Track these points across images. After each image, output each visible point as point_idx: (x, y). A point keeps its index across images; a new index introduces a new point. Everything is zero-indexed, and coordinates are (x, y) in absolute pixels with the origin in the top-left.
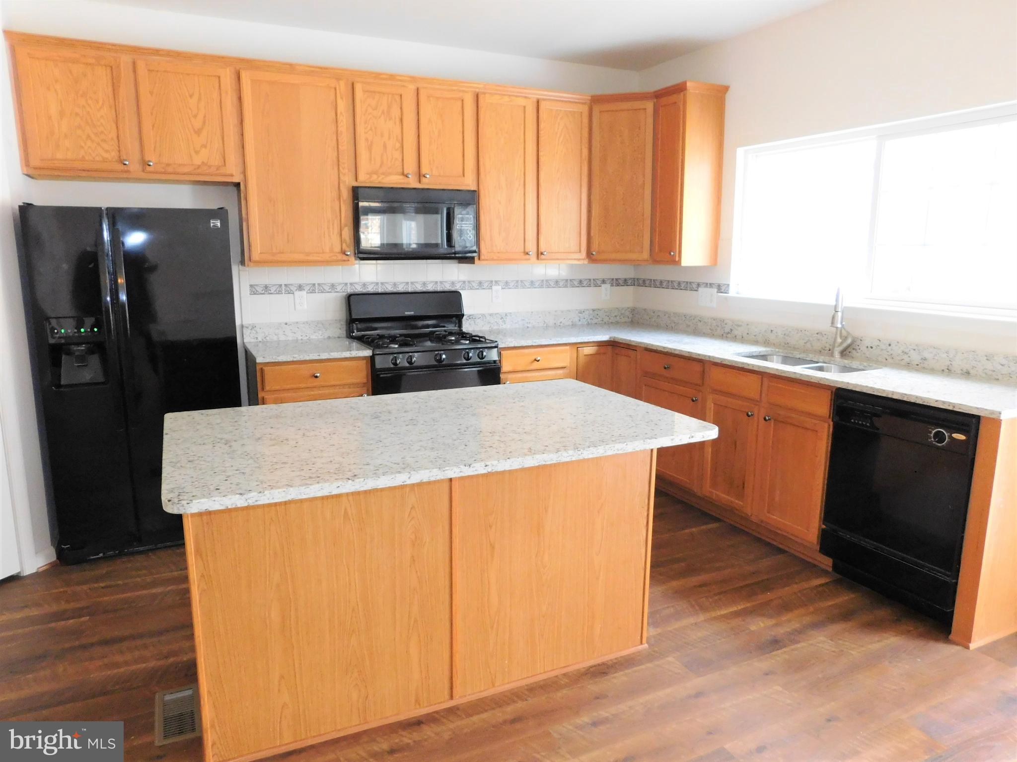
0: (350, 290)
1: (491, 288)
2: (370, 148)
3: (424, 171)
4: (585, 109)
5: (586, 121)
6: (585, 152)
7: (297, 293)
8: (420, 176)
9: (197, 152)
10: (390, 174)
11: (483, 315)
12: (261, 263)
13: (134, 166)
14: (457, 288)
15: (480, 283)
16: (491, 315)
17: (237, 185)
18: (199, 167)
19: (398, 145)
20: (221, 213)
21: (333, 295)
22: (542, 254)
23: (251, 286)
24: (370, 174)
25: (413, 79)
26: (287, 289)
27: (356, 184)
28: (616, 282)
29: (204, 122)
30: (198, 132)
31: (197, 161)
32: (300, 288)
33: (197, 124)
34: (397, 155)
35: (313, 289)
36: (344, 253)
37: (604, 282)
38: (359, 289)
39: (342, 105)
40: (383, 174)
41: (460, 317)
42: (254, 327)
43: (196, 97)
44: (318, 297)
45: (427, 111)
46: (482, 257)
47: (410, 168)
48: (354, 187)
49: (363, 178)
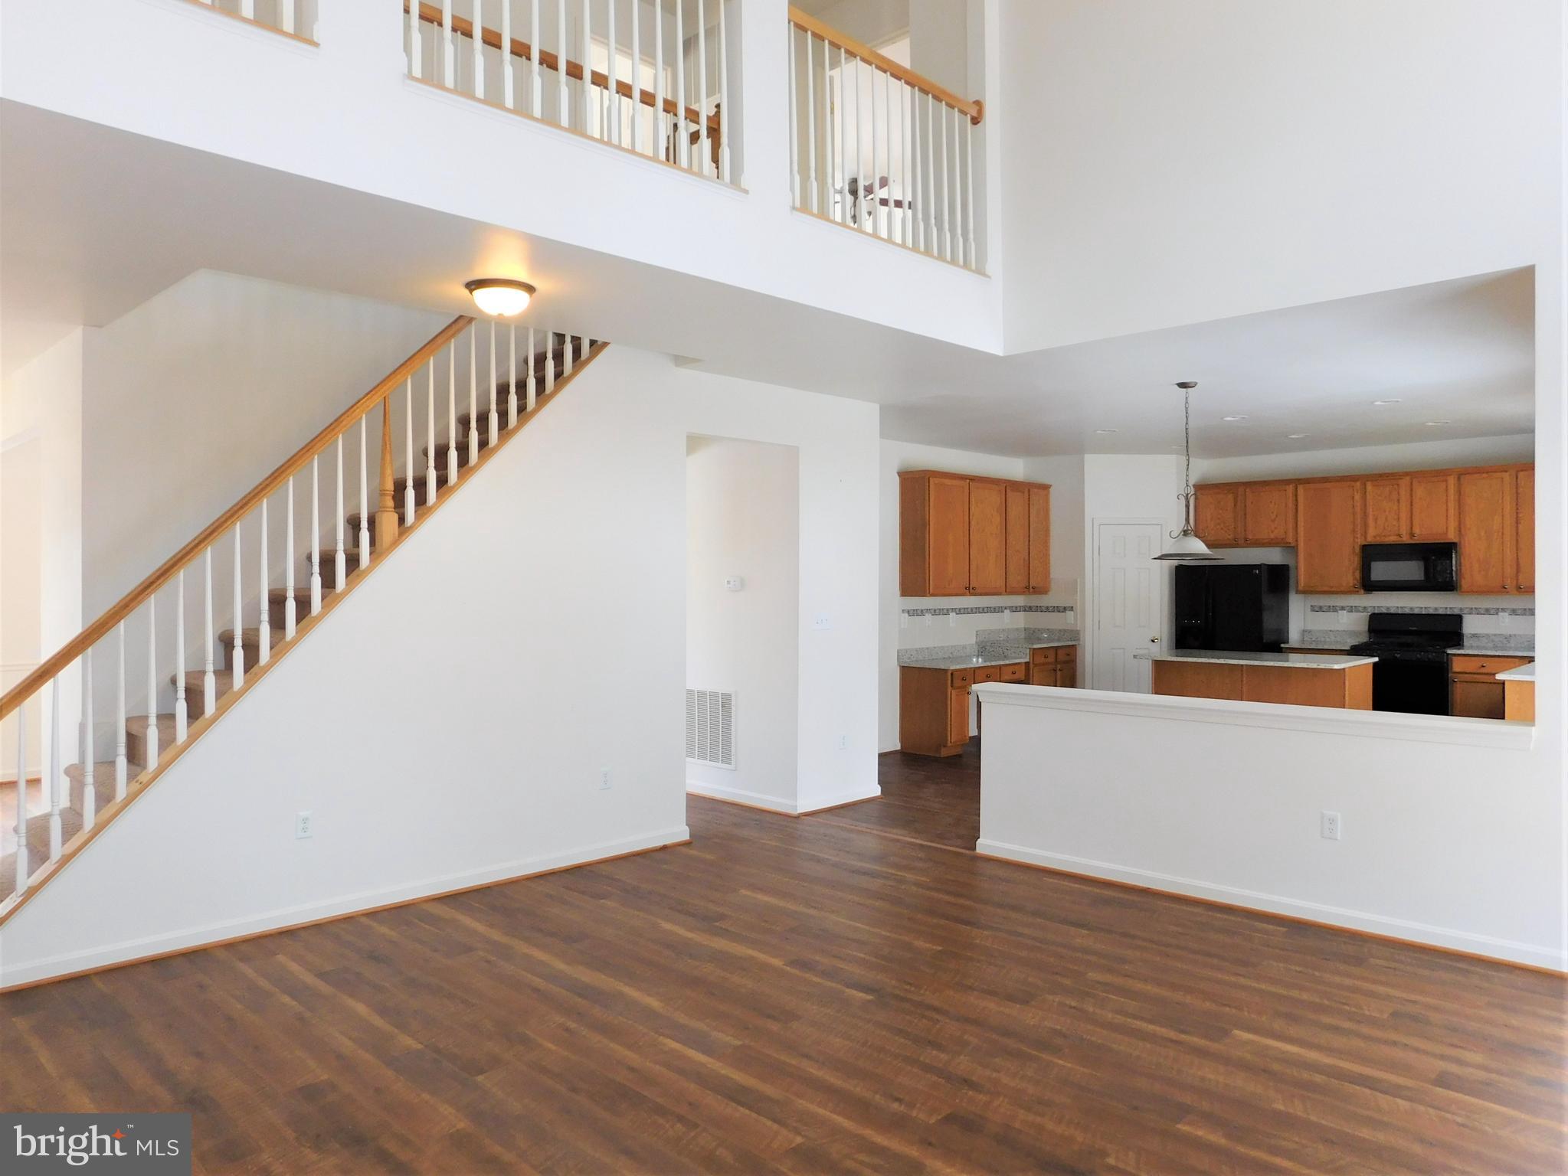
0: (1373, 611)
1: (1497, 614)
2: (1376, 520)
3: (1414, 532)
7: (1341, 611)
8: (1412, 535)
9: (1272, 532)
10: (1389, 536)
11: (1485, 635)
12: (1306, 592)
13: (1241, 542)
14: (1458, 612)
16: (1494, 635)
17: (1293, 546)
18: (1272, 539)
19: (1396, 517)
21: (1365, 613)
23: (1312, 606)
24: (1375, 537)
25: (1407, 474)
26: (1334, 609)
27: (1364, 543)
29: (1277, 516)
30: (1273, 521)
31: (1272, 536)
32: (1343, 608)
33: (1273, 517)
34: (1396, 522)
35: (1351, 609)
36: (1357, 586)
39: (1357, 497)
40: (1384, 536)
41: (1460, 634)
42: (1310, 631)
43: (1273, 503)
44: (1354, 615)
45: (1420, 491)
47: (1404, 531)
48: (1364, 546)
49: (1370, 540)
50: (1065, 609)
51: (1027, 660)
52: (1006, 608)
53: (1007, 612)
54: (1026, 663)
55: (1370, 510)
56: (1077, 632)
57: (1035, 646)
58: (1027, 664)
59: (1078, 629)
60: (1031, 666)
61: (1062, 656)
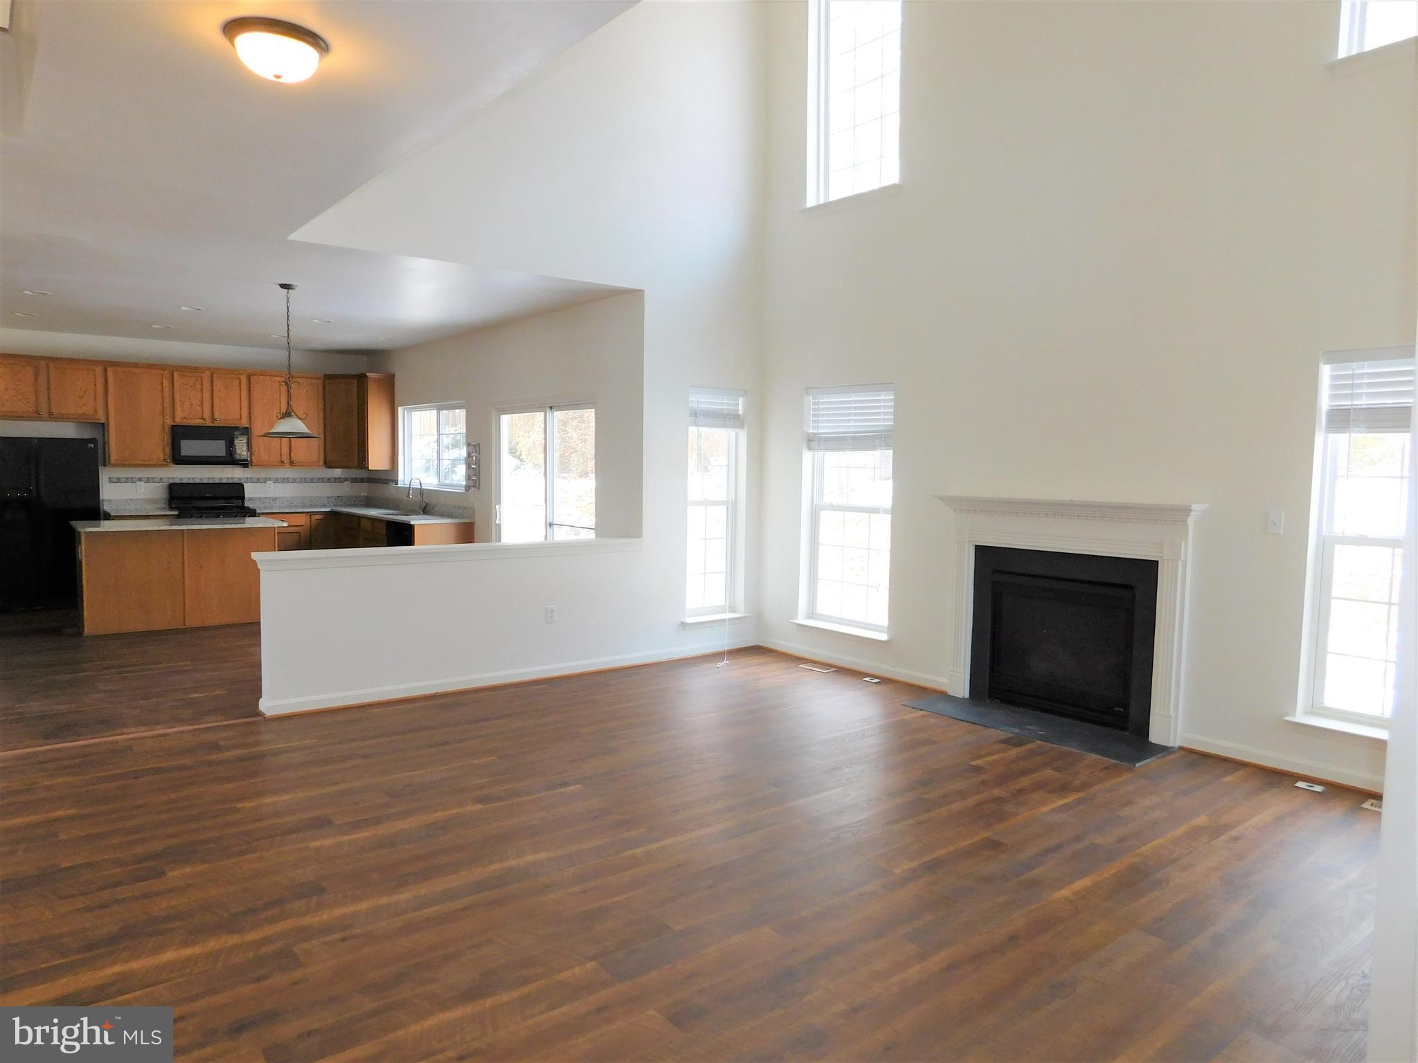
0: (171, 482)
1: (265, 482)
2: (182, 405)
3: (216, 417)
4: (320, 382)
5: (321, 387)
6: (321, 406)
7: (138, 483)
8: (213, 419)
9: (81, 408)
10: (195, 419)
11: (260, 498)
12: (115, 465)
13: (44, 416)
14: (242, 481)
15: (258, 479)
16: (265, 498)
17: (103, 424)
18: (81, 415)
19: (199, 403)
20: (94, 441)
21: (161, 484)
22: (293, 463)
23: (110, 478)
24: (182, 419)
25: (208, 369)
26: (132, 480)
27: (173, 424)
28: (354, 480)
29: (85, 393)
30: (81, 398)
31: (81, 412)
32: (140, 480)
33: (81, 393)
34: (199, 408)
35: (148, 480)
36: (165, 460)
37: (346, 479)
38: (177, 481)
39: (166, 383)
40: (190, 419)
41: (243, 498)
42: (110, 501)
43: (81, 381)
44: (151, 485)
45: (218, 384)
46: (253, 464)
47: (207, 415)
48: (173, 426)
49: (178, 421)
55: (177, 396)
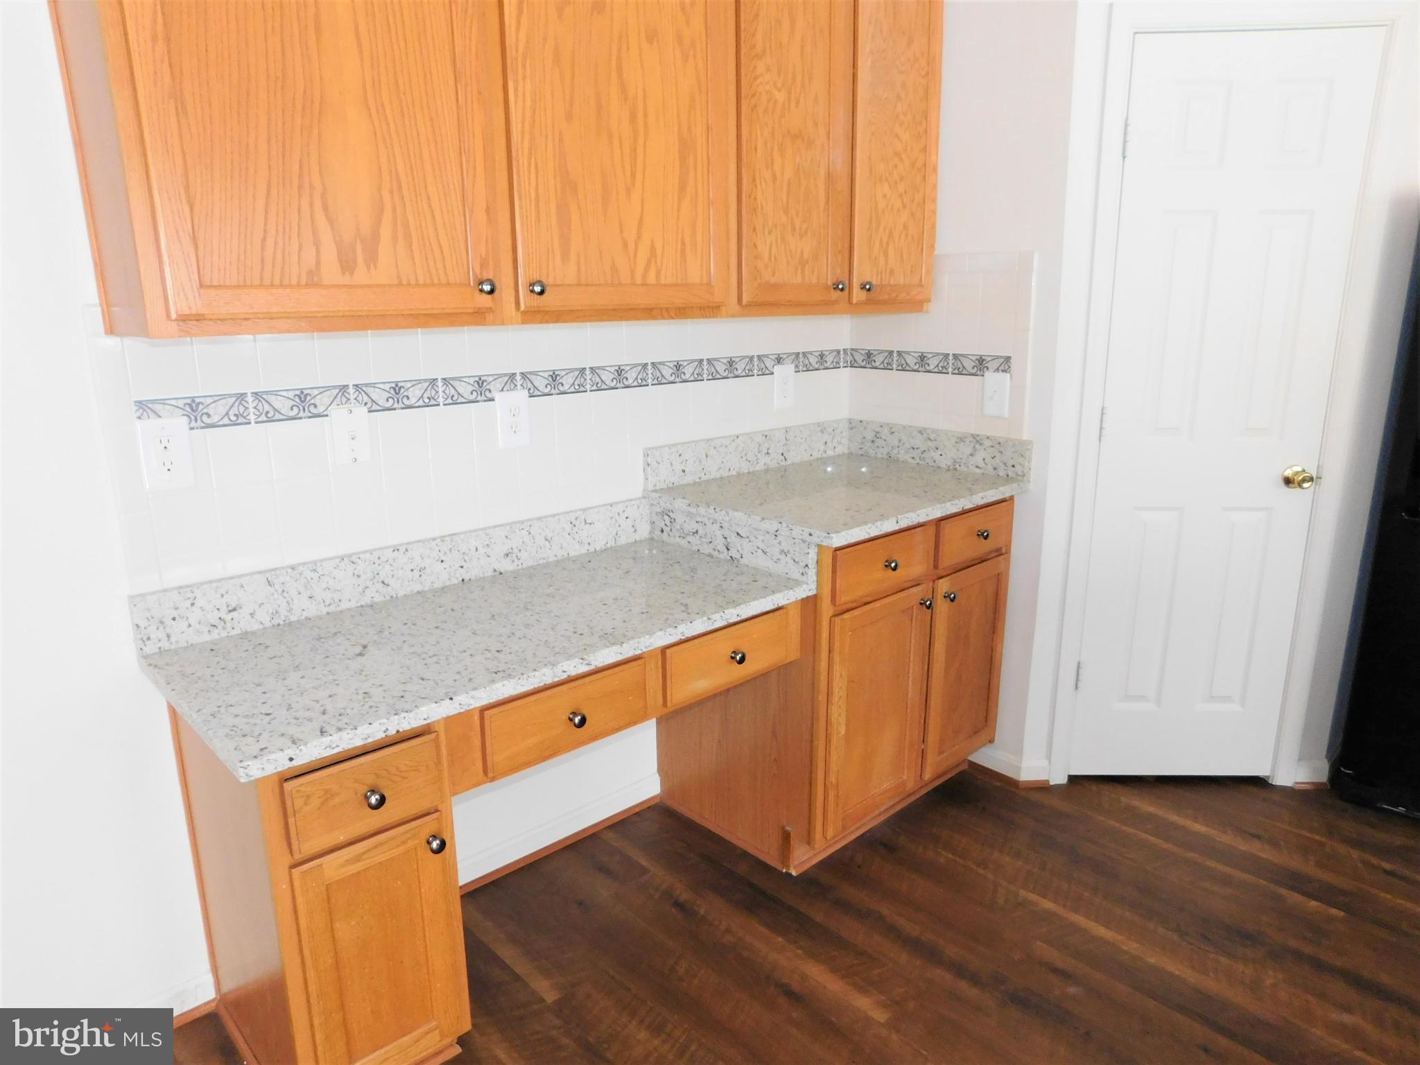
50: (981, 364)
51: (807, 589)
52: (779, 360)
53: (784, 371)
54: (806, 601)
56: (1022, 449)
57: (838, 540)
58: (810, 605)
59: (1025, 437)
60: (826, 609)
61: (958, 546)
